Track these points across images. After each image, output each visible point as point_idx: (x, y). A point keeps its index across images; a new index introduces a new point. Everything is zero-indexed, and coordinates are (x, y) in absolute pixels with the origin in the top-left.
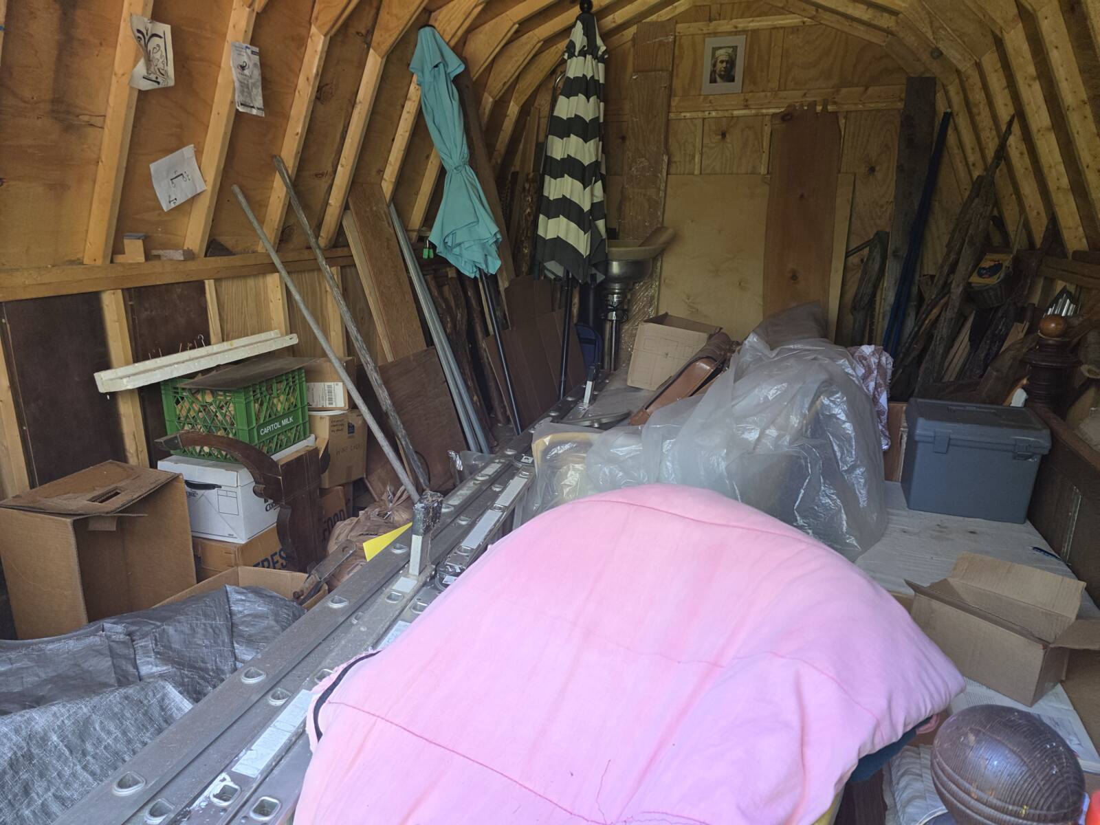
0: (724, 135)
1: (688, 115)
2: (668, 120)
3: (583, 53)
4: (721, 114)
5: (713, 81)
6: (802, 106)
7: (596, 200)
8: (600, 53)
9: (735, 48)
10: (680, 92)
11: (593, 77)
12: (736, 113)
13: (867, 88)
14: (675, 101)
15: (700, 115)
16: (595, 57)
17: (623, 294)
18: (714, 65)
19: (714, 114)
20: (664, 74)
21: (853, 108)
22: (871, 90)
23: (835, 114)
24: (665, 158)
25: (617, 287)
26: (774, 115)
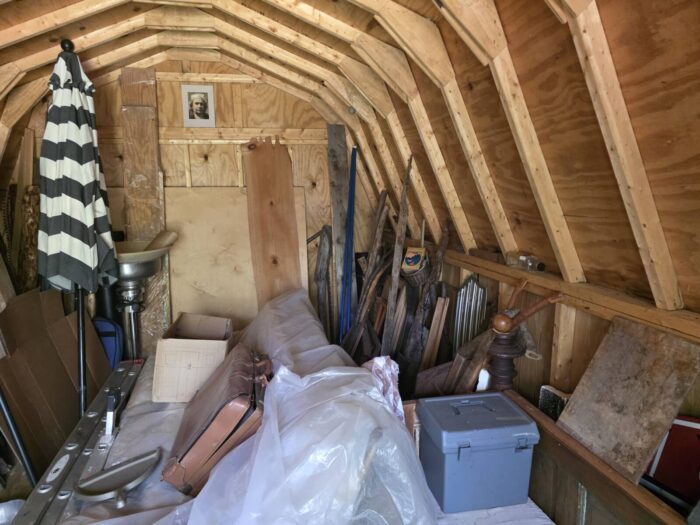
0: (206, 158)
1: (175, 142)
2: (159, 145)
3: (68, 86)
4: (202, 142)
5: (192, 117)
6: (261, 139)
7: (98, 215)
8: (87, 87)
9: (206, 94)
10: (166, 124)
11: (81, 108)
12: (214, 142)
13: (303, 129)
14: (162, 131)
15: (185, 142)
16: (82, 90)
17: (137, 289)
18: (191, 105)
19: (196, 142)
20: (150, 109)
21: (295, 142)
22: (306, 131)
23: (285, 147)
24: (161, 174)
25: (131, 285)
26: (242, 145)
